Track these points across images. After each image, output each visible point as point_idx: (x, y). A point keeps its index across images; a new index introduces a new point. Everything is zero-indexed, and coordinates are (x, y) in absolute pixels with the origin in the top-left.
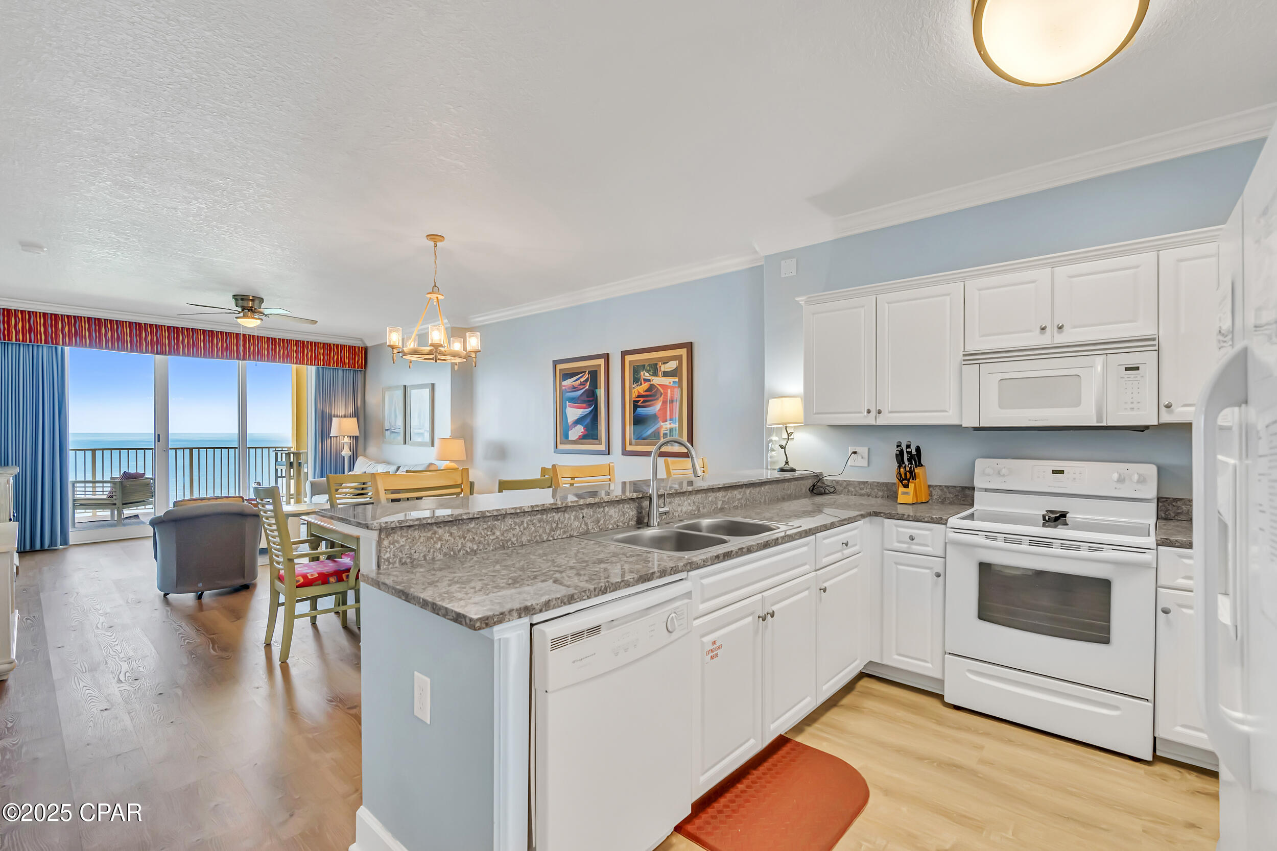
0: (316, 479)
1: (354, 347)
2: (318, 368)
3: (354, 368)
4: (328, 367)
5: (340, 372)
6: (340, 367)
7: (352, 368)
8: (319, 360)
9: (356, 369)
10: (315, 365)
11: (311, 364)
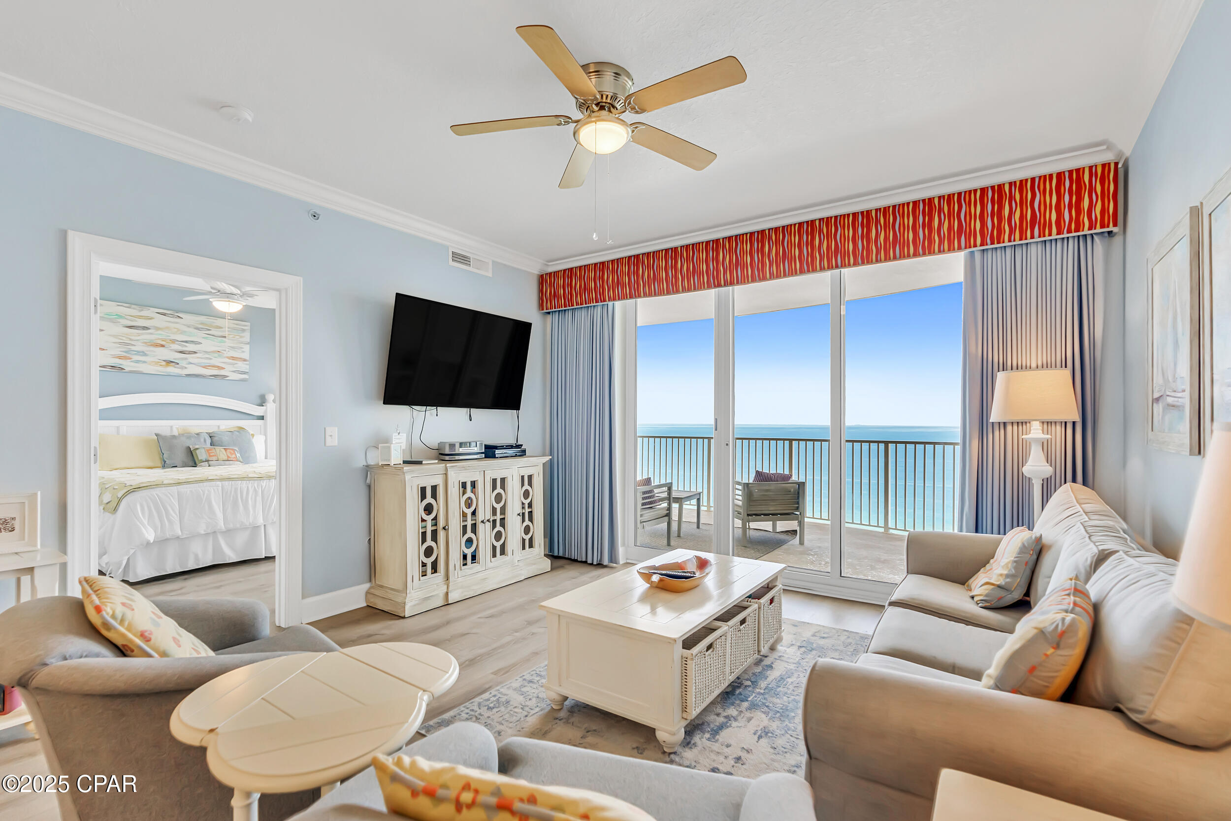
0: (964, 533)
1: (1078, 170)
2: (972, 253)
3: (1077, 230)
4: (996, 246)
5: (1035, 251)
6: (1032, 237)
7: (1069, 231)
8: (970, 234)
9: (1086, 232)
10: (960, 248)
11: (951, 249)
